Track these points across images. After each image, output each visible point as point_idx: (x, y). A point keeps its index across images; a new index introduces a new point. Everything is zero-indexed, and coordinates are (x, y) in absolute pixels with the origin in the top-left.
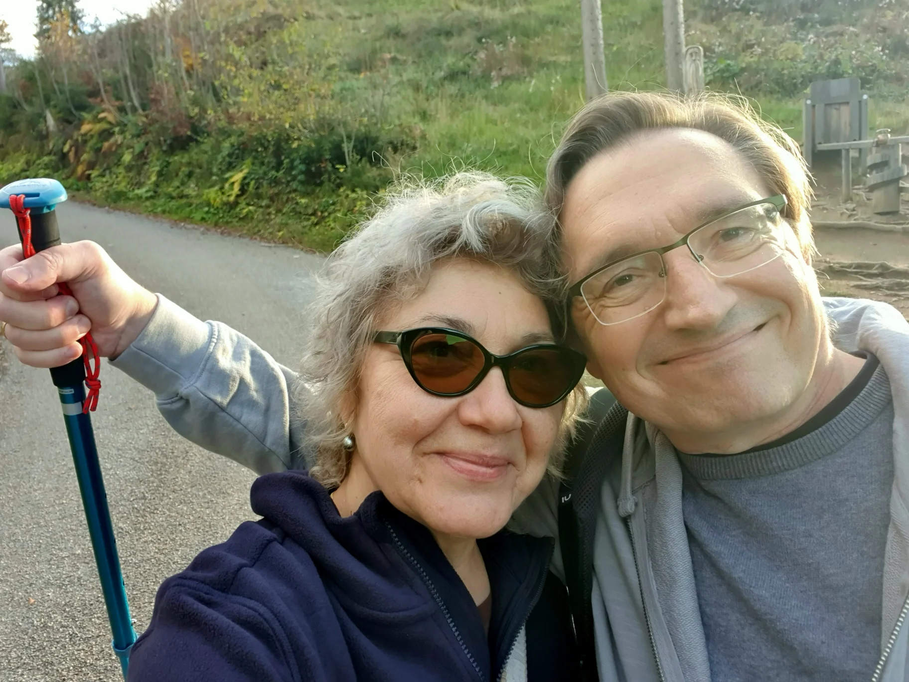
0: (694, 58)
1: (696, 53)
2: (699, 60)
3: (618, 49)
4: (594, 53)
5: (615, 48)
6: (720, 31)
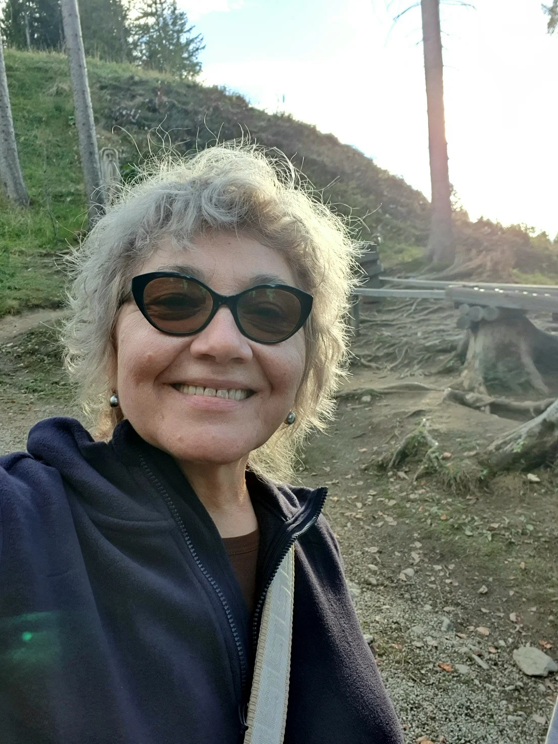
0: (110, 159)
1: (112, 155)
2: (115, 161)
3: (25, 140)
4: (6, 140)
5: (22, 138)
6: (122, 139)
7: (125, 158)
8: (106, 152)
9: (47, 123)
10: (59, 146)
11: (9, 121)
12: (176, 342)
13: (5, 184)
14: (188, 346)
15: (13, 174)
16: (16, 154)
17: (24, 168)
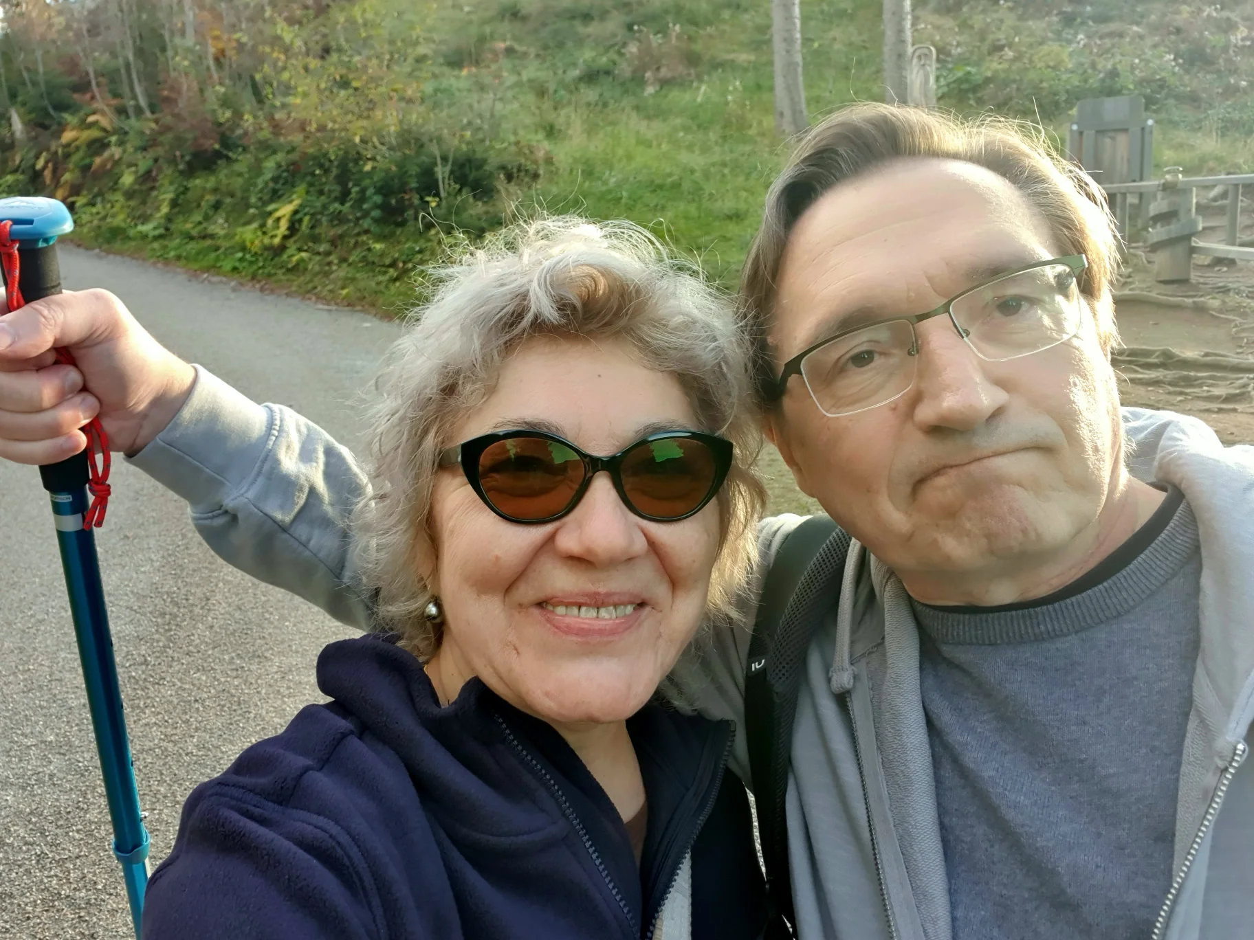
0: (922, 62)
1: (926, 55)
2: (930, 66)
3: (820, 46)
4: (788, 51)
5: (816, 45)
6: (959, 26)
7: (959, 54)
8: (917, 53)
9: (852, 17)
10: (865, 48)
11: (794, 24)
12: (536, 534)
13: (782, 114)
14: (551, 538)
15: (792, 99)
16: (800, 69)
17: (809, 86)
